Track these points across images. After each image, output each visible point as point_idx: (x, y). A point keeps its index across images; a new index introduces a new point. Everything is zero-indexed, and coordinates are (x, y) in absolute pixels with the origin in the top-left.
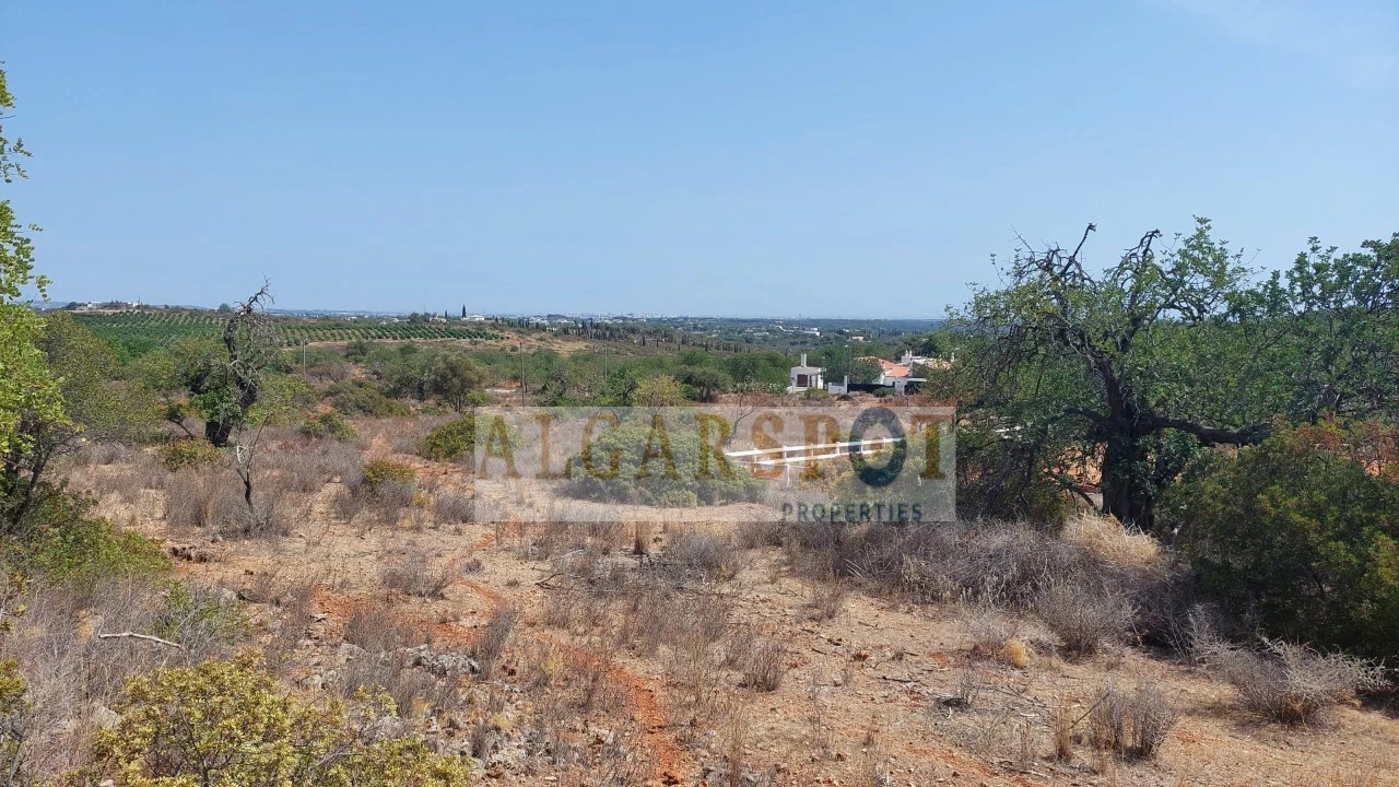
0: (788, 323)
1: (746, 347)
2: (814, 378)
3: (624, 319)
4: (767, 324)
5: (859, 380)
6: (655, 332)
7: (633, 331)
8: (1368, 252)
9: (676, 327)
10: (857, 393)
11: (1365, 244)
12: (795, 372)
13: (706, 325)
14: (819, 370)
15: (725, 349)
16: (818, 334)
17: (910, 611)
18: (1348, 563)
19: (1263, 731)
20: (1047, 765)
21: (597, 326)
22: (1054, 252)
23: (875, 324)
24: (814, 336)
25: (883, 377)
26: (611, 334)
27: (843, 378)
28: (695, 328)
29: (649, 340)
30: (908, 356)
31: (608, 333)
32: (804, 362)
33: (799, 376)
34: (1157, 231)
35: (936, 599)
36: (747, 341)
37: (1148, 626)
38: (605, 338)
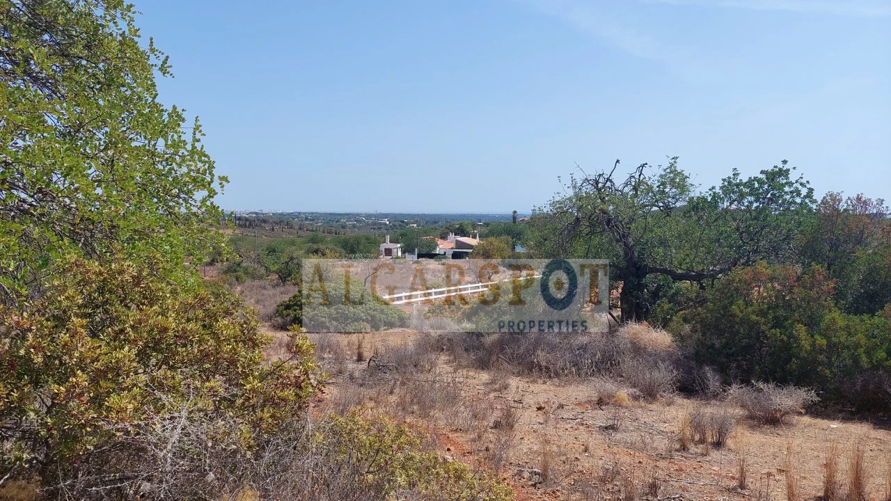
0: (368, 216)
1: (342, 231)
2: (395, 250)
3: (256, 213)
4: (355, 217)
5: (424, 251)
6: (280, 222)
7: (265, 221)
8: (763, 176)
9: (293, 219)
10: (424, 259)
11: (762, 172)
12: (383, 247)
13: (314, 217)
14: (399, 245)
15: (328, 233)
16: (388, 223)
17: (545, 383)
18: (782, 340)
19: (763, 429)
20: (679, 454)
21: (239, 219)
22: (600, 175)
23: (423, 216)
24: (385, 224)
25: (438, 249)
26: (250, 224)
27: (414, 250)
28: (306, 219)
29: (276, 227)
30: (452, 236)
31: (248, 224)
32: (388, 240)
33: (385, 249)
34: (646, 164)
35: (557, 375)
36: (343, 227)
37: (679, 381)
38: (245, 226)
